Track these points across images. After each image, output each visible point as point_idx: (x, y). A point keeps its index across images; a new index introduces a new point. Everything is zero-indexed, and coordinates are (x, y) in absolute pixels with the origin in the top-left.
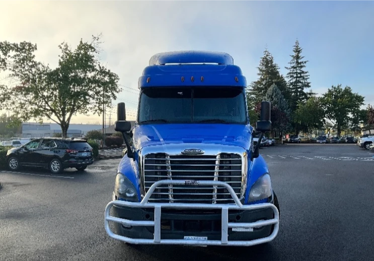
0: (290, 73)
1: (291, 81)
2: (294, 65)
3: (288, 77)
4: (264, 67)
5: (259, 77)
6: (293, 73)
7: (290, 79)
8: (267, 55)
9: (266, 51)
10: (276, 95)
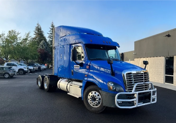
0: (50, 36)
1: (50, 40)
2: (51, 32)
3: (49, 38)
4: (37, 31)
5: (35, 36)
6: (51, 36)
7: (50, 39)
8: (39, 26)
9: (38, 24)
10: (45, 45)
